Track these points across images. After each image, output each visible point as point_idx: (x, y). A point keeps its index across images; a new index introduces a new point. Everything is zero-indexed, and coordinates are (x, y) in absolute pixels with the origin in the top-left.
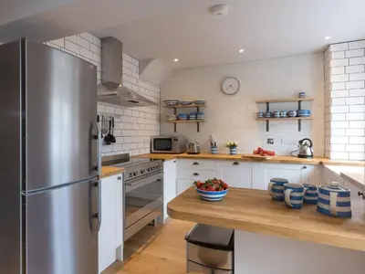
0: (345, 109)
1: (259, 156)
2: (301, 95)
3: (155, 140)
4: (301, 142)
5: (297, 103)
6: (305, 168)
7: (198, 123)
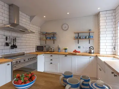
0: (105, 35)
1: (74, 53)
2: (90, 30)
3: (37, 47)
4: (90, 48)
5: (88, 33)
6: (91, 57)
7: (54, 40)
